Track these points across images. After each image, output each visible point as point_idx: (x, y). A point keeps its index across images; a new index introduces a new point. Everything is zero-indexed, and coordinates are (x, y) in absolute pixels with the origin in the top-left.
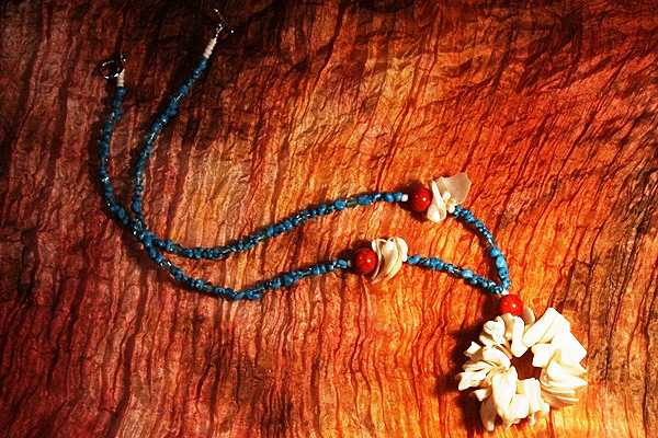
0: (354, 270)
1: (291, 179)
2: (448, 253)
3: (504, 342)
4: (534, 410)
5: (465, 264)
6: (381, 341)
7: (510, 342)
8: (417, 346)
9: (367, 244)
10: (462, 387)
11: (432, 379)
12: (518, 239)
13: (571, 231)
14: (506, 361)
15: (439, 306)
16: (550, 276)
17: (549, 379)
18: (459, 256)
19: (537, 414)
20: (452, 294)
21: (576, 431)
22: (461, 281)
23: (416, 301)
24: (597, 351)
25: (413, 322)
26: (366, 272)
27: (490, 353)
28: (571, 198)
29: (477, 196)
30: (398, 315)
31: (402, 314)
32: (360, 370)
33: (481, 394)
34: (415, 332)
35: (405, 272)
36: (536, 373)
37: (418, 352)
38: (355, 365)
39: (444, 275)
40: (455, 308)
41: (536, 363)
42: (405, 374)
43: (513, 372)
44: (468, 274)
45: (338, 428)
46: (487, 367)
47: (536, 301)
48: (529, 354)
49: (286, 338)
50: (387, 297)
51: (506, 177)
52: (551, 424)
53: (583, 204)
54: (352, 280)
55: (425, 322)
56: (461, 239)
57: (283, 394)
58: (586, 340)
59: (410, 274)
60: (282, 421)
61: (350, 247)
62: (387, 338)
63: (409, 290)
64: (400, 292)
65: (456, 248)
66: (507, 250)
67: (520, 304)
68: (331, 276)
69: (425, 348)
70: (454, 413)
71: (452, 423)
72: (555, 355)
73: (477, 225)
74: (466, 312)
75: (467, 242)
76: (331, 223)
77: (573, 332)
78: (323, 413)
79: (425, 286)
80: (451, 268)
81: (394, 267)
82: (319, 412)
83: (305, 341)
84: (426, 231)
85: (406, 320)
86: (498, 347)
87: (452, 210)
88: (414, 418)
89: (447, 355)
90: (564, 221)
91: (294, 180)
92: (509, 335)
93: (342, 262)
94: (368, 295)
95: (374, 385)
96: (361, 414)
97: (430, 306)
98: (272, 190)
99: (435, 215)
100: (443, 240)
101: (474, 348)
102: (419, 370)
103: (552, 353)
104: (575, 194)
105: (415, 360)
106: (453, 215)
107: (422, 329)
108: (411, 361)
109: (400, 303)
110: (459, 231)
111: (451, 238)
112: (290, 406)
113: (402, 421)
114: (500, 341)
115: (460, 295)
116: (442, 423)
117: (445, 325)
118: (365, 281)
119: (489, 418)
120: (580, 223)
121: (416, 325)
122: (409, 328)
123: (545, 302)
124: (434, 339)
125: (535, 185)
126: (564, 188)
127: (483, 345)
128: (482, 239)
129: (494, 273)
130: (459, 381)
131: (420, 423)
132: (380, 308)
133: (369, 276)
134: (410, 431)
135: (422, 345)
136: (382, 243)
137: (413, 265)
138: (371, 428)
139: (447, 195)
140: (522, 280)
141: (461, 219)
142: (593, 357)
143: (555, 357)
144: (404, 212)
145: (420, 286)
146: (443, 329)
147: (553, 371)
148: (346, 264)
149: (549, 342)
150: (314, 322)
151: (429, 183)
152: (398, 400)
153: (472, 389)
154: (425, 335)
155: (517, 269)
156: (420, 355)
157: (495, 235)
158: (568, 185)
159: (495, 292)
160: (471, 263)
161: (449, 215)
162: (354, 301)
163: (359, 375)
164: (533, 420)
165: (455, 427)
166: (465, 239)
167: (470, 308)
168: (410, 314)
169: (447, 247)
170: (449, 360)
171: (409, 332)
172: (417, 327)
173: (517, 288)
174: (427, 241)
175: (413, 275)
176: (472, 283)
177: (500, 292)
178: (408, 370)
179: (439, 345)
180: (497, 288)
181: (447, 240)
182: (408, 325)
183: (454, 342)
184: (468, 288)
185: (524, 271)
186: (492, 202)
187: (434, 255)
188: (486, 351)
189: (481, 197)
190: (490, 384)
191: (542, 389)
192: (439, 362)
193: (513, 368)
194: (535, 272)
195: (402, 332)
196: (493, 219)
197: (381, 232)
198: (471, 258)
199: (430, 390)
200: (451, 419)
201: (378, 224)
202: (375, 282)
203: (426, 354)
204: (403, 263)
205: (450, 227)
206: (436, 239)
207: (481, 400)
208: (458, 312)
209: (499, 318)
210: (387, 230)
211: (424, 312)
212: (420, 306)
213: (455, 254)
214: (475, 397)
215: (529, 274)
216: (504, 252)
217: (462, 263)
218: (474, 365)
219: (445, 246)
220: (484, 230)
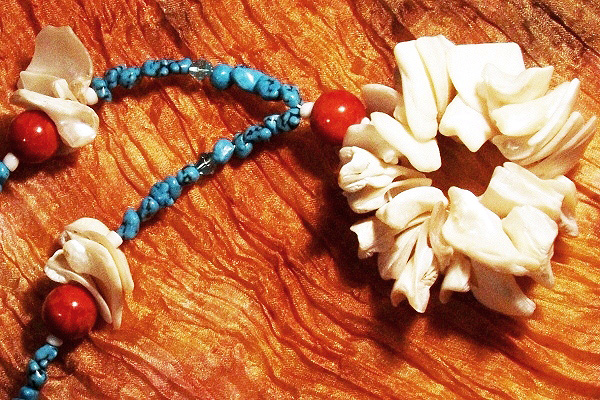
0: (70, 342)
2: (162, 158)
3: (394, 172)
4: (555, 203)
5: (202, 143)
6: (231, 386)
7: (403, 162)
8: (286, 330)
9: (44, 287)
10: (420, 301)
11: (363, 346)
12: (226, 19)
14: (432, 195)
15: (242, 242)
16: (330, 12)
17: (519, 142)
18: (181, 144)
19: (567, 208)
20: (240, 204)
22: (227, 171)
23: (204, 276)
24: (525, 26)
25: (236, 306)
26: (90, 323)
27: (397, 212)
29: (101, 40)
30: (206, 323)
31: (209, 314)
33: (457, 280)
34: (258, 316)
35: (141, 257)
36: (491, 156)
37: (297, 337)
39: (195, 193)
40: (266, 216)
41: (474, 143)
42: (320, 388)
43: (462, 196)
44: (225, 150)
46: (418, 233)
47: (358, 67)
48: (448, 145)
50: (161, 318)
54: (85, 358)
55: (253, 288)
56: (154, 117)
58: (490, 31)
59: (149, 250)
61: (27, 319)
62: (231, 371)
63: (176, 272)
64: (168, 292)
65: (164, 138)
66: (230, 53)
67: (342, 96)
68: (51, 390)
69: (298, 319)
70: (452, 353)
71: (466, 369)
72: (483, 102)
73: (151, 72)
74: (289, 203)
75: (167, 110)
77: (458, 40)
79: (190, 240)
80: (193, 173)
81: (119, 269)
84: (96, 168)
85: (225, 317)
86: (395, 192)
87: (92, 96)
89: (340, 290)
92: (389, 156)
93: (41, 353)
94: (135, 350)
97: (231, 255)
99: (80, 132)
100: (132, 149)
101: (365, 234)
102: (331, 357)
103: (474, 102)
105: (305, 351)
106: (101, 101)
107: (261, 302)
108: (303, 358)
109: (188, 304)
110: (137, 112)
111: (139, 135)
114: (385, 178)
115: (251, 193)
116: (453, 386)
117: (284, 253)
118: (102, 337)
119: (510, 296)
121: (246, 305)
122: (244, 320)
123: (371, 53)
124: (296, 293)
127: (370, 215)
128: (180, 80)
129: (255, 104)
130: (404, 302)
132: (171, 345)
133: (101, 323)
135: (290, 319)
136: (62, 260)
137: (138, 234)
139: (61, 85)
140: (303, 64)
141: (118, 93)
142: (532, 39)
143: (488, 101)
144: (33, 182)
145: (183, 248)
146: (289, 265)
147: (512, 123)
148: (50, 349)
149: (453, 93)
151: (17, 101)
153: (436, 289)
154: (275, 302)
155: (276, 59)
156: (306, 337)
157: (189, 54)
159: (293, 127)
160: (207, 130)
161: (97, 107)
162: (124, 382)
164: (571, 224)
165: (478, 369)
166: (160, 112)
167: (285, 190)
168: (218, 302)
169: (150, 152)
170: (352, 294)
171: (251, 326)
172: (252, 306)
173: (310, 84)
174: (114, 179)
175: (155, 246)
176: (245, 154)
177: (298, 116)
178: (315, 376)
179: (312, 290)
180: (286, 117)
181: (138, 145)
182: (235, 319)
183: (326, 262)
184: (248, 167)
185: (290, 51)
186: (128, 19)
187: (147, 184)
188: (385, 214)
189: (107, 31)
190: (450, 250)
191: (527, 167)
192: (341, 311)
193: (454, 190)
194: (305, 34)
195: (242, 339)
196: (159, 37)
197: (39, 246)
198: (200, 124)
199: (380, 365)
200: (458, 364)
201: (21, 243)
202: (119, 321)
203: (310, 324)
204: (121, 247)
205: (118, 121)
206: (122, 161)
207: (466, 288)
208: (278, 216)
209: (345, 151)
210: (44, 234)
211: (233, 275)
212: (218, 273)
213: (172, 148)
214: (455, 295)
215: (300, 45)
216: (232, 60)
217: (196, 148)
218: (396, 256)
219: (144, 154)
220: (168, 67)
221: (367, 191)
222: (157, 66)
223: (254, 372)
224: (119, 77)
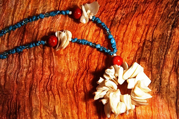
0: (48, 45)
1: (21, 5)
2: (90, 37)
3: (114, 77)
4: (129, 108)
6: (60, 77)
7: (117, 77)
8: (76, 79)
9: (54, 33)
10: (96, 98)
11: (83, 93)
12: (120, 30)
13: (143, 27)
14: (115, 87)
15: (86, 60)
16: (134, 46)
17: (135, 95)
18: (95, 38)
19: (130, 111)
20: (92, 55)
21: (146, 116)
22: (95, 49)
24: (155, 80)
25: (74, 68)
26: (53, 46)
27: (109, 83)
28: (143, 12)
29: (102, 12)
30: (68, 65)
32: (51, 90)
33: (104, 101)
34: (75, 72)
35: (71, 46)
37: (76, 81)
38: (48, 88)
39: (88, 47)
40: (93, 61)
41: (129, 87)
42: (70, 92)
43: (119, 92)
44: (98, 46)
45: (41, 116)
46: (108, 89)
47: (128, 58)
48: (126, 83)
49: (17, 76)
50: (63, 57)
51: (115, 4)
52: (135, 113)
53: (148, 15)
54: (47, 50)
55: (79, 68)
56: (96, 31)
57: (16, 101)
58: (150, 75)
60: (16, 113)
61: (47, 35)
62: (63, 75)
63: (73, 53)
64: (68, 55)
65: (93, 35)
66: (115, 35)
67: (121, 60)
68: (38, 48)
69: (80, 79)
70: (92, 109)
71: (91, 113)
72: (137, 84)
73: (102, 25)
74: (98, 63)
75: (98, 32)
76: (38, 24)
77: (145, 72)
78: (34, 110)
79: (80, 52)
80: (91, 44)
81: (65, 44)
82: (32, 109)
83: (26, 77)
84: (80, 27)
85: (71, 67)
86: (112, 80)
87: (91, 18)
88: (75, 112)
89: (89, 83)
90: (140, 22)
91: (22, 6)
92: (116, 75)
93: (42, 42)
94: (54, 56)
95: (57, 97)
96: (51, 110)
97: (82, 61)
98: (12, 10)
100: (88, 31)
101: (101, 80)
102: (77, 90)
103: (136, 82)
104: (145, 11)
105: (75, 84)
106: (92, 20)
107: (78, 71)
108: (74, 85)
109: (69, 60)
110: (95, 27)
111: (91, 30)
112: (19, 107)
113: (69, 113)
114: (112, 77)
115: (95, 56)
116: (87, 114)
117: (89, 69)
118: (53, 50)
119: (108, 112)
120: (147, 23)
122: (73, 70)
123: (132, 58)
124: (84, 76)
125: (127, 7)
126: (140, 8)
127: (105, 79)
128: (105, 30)
129: (110, 46)
131: (78, 114)
132: (60, 62)
133: (55, 48)
134: (73, 117)
135: (78, 78)
136: (60, 33)
137: (74, 43)
138: (55, 116)
139: (89, 11)
140: (122, 49)
141: (95, 22)
142: (154, 83)
143: (138, 84)
144: (70, 19)
145: (78, 52)
146: (87, 71)
147: (137, 91)
148: (44, 42)
149: (135, 77)
150: (30, 69)
151: (81, 6)
152: (67, 103)
153: (101, 99)
154: (80, 74)
155: (120, 43)
156: (77, 83)
157: (110, 29)
158: (142, 7)
159: (110, 55)
160: (100, 41)
161: (90, 20)
162: (48, 59)
163: (50, 92)
164: (128, 113)
165: (93, 115)
167: (99, 61)
168: (73, 64)
169: (89, 34)
170: (90, 85)
171: (73, 73)
172: (76, 70)
173: (120, 52)
174: (81, 32)
175: (74, 47)
176: (100, 50)
177: (113, 54)
178: (72, 89)
179: (86, 78)
180: (111, 53)
183: (92, 77)
184: (99, 52)
185: (123, 45)
186: (109, 14)
187: (84, 38)
188: (106, 81)
189: (104, 12)
190: (108, 97)
191: (132, 99)
192: (86, 86)
193: (119, 90)
194: (127, 45)
195: (69, 73)
196: (109, 22)
197: (60, 28)
198: (100, 39)
199: (82, 99)
200: (91, 111)
201: (59, 24)
203: (80, 82)
205: (91, 25)
206: (85, 31)
207: (104, 104)
208: (94, 63)
209: (112, 67)
210: (63, 27)
211: (79, 64)
212: (77, 60)
213: (93, 38)
214: (102, 103)
215: (125, 46)
216: (114, 37)
217: (96, 41)
218: (101, 88)
220: (105, 27)
222: (104, 25)
224: (97, 20)
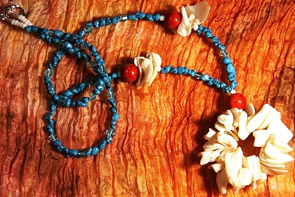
0: (123, 78)
1: (76, 11)
2: (191, 62)
3: (233, 129)
4: (256, 179)
5: (203, 70)
6: (144, 130)
7: (238, 129)
8: (170, 132)
10: (204, 162)
11: (181, 156)
12: (242, 50)
13: (280, 45)
14: (235, 144)
15: (185, 101)
16: (265, 78)
17: (266, 156)
18: (199, 65)
19: (258, 182)
20: (195, 93)
21: (285, 192)
22: (201, 83)
23: (168, 99)
25: (166, 114)
27: (223, 138)
28: (281, 20)
29: (212, 20)
30: (156, 110)
31: (159, 109)
32: (129, 151)
33: (217, 168)
34: (168, 122)
35: (160, 78)
36: (257, 151)
37: (170, 136)
38: (125, 147)
39: (189, 78)
40: (197, 103)
41: (257, 144)
42: (161, 153)
44: (206, 78)
45: (114, 194)
46: (222, 148)
47: (255, 97)
48: (251, 138)
49: (74, 128)
50: (148, 98)
51: (233, 5)
52: (268, 187)
53: (289, 24)
55: (175, 114)
56: (201, 52)
57: (73, 169)
58: (292, 125)
59: (164, 78)
60: (72, 189)
62: (148, 127)
63: (164, 90)
64: (157, 93)
65: (197, 58)
66: (234, 59)
67: (244, 100)
69: (175, 133)
70: (197, 181)
71: (196, 188)
72: (270, 138)
73: (214, 40)
74: (205, 106)
75: (205, 54)
76: (106, 42)
77: (283, 120)
78: (102, 183)
79: (175, 87)
80: (193, 74)
81: (151, 77)
82: (100, 183)
83: (89, 130)
84: (176, 47)
85: (161, 113)
86: (228, 133)
87: (196, 28)
88: (169, 185)
89: (192, 138)
90: (276, 37)
91: (78, 12)
92: (236, 124)
94: (134, 97)
95: (140, 163)
96: (131, 184)
97: (179, 102)
98: (63, 19)
99: (183, 32)
100: (187, 53)
101: (211, 133)
102: (172, 150)
103: (268, 136)
104: (283, 17)
105: (168, 142)
107: (173, 119)
108: (166, 142)
109: (157, 101)
110: (200, 45)
111: (193, 51)
112: (78, 178)
113: (160, 188)
114: (229, 127)
115: (200, 94)
116: (189, 188)
117: (190, 115)
119: (223, 185)
120: (287, 38)
121: (168, 116)
122: (164, 119)
123: (262, 97)
124: (182, 127)
125: (253, 10)
126: (276, 12)
127: (217, 131)
128: (217, 51)
129: (224, 76)
130: (201, 157)
131: (173, 189)
132: (143, 105)
133: (135, 83)
134: (166, 194)
135: (174, 131)
136: (141, 60)
137: (165, 74)
138: (138, 193)
139: (192, 17)
140: (245, 81)
143: (270, 139)
145: (172, 87)
146: (188, 119)
147: (269, 150)
149: (266, 129)
150: (94, 116)
152: (157, 173)
153: (211, 163)
154: (175, 123)
155: (242, 73)
156: (172, 139)
158: (278, 10)
159: (226, 92)
160: (208, 69)
162: (123, 100)
163: (128, 156)
164: (255, 186)
165: (198, 191)
166: (204, 52)
167: (207, 102)
168: (164, 108)
169: (190, 58)
170: (193, 142)
171: (164, 122)
172: (169, 118)
173: (241, 87)
174: (176, 54)
175: (166, 79)
176: (209, 84)
177: (230, 91)
178: (164, 149)
179: (186, 131)
180: (227, 88)
181: (190, 53)
182: (163, 117)
183: (196, 128)
184: (206, 88)
185: (246, 75)
186: (223, 24)
187: (181, 64)
188: (220, 135)
189: (215, 21)
190: (223, 160)
191: (261, 163)
192: (186, 143)
193: (240, 148)
194: (254, 75)
195: (158, 122)
196: (224, 36)
197: (142, 48)
198: (209, 66)
199: (179, 164)
200: (196, 185)
201: (140, 42)
202: (139, 88)
203: (176, 137)
204: (158, 72)
205: (193, 43)
206: (182, 52)
207: (216, 172)
208: (199, 106)
209: (229, 111)
210: (147, 47)
211: (174, 107)
212: (172, 102)
213: (196, 63)
214: (213, 170)
215: (250, 76)
216: (232, 61)
217: (201, 70)
218: (211, 146)
219: (189, 57)
220: (218, 45)
221: (222, 125)
222: (216, 41)
223: (152, 133)
224: (206, 32)
